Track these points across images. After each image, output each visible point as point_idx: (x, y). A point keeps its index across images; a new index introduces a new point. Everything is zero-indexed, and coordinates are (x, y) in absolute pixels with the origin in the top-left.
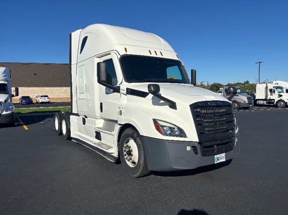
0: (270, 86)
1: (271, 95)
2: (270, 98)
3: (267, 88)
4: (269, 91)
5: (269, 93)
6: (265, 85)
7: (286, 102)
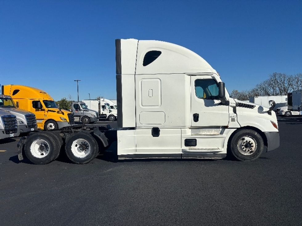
0: (102, 104)
1: (104, 110)
2: (102, 113)
3: (99, 104)
4: (101, 107)
5: (101, 109)
6: (97, 102)
7: (115, 116)
